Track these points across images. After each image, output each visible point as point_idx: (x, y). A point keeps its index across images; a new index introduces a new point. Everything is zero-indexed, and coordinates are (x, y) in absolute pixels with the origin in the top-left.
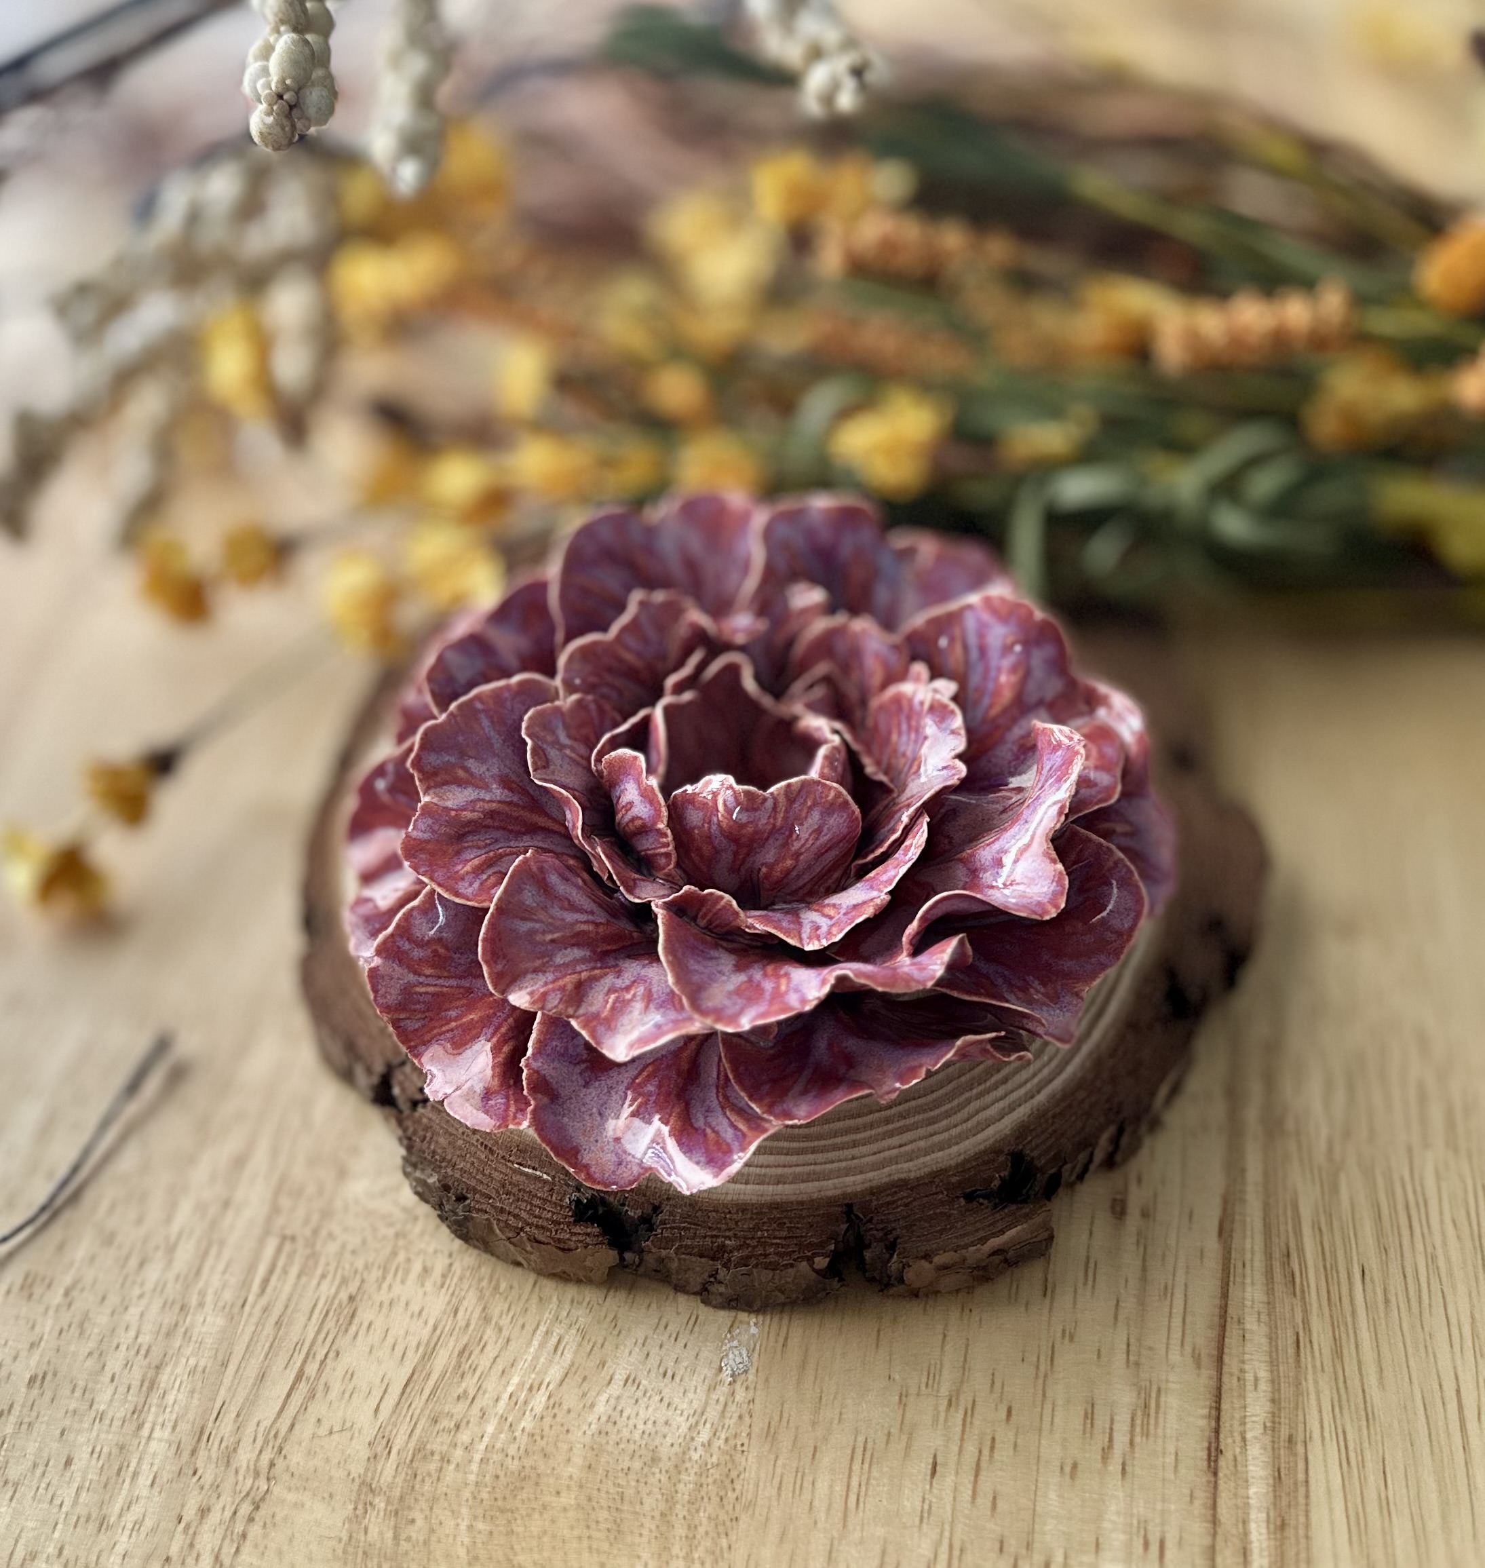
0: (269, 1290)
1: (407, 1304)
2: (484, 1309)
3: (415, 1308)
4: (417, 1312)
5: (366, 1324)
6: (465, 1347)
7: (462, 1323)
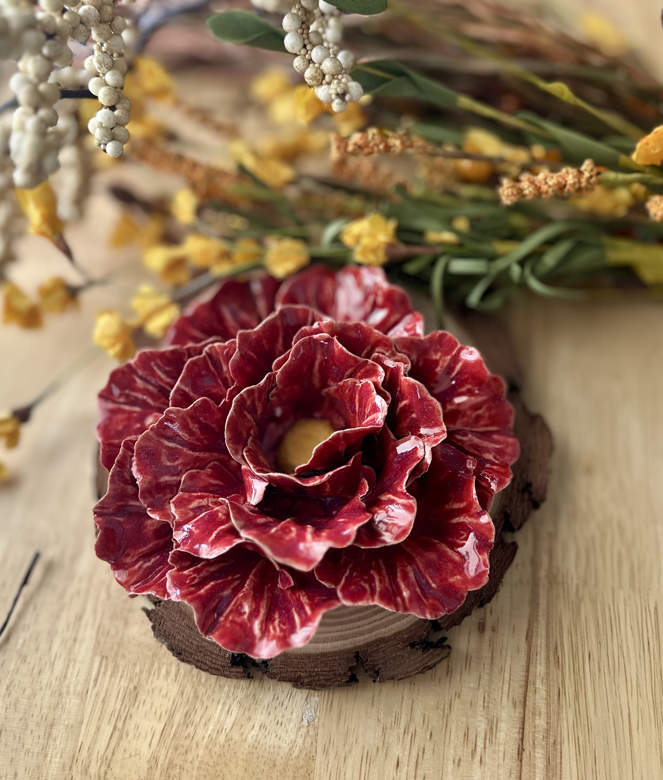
0: (98, 684)
1: (160, 691)
2: (195, 692)
3: (164, 692)
4: (165, 694)
5: (142, 701)
6: (188, 711)
7: (185, 700)
